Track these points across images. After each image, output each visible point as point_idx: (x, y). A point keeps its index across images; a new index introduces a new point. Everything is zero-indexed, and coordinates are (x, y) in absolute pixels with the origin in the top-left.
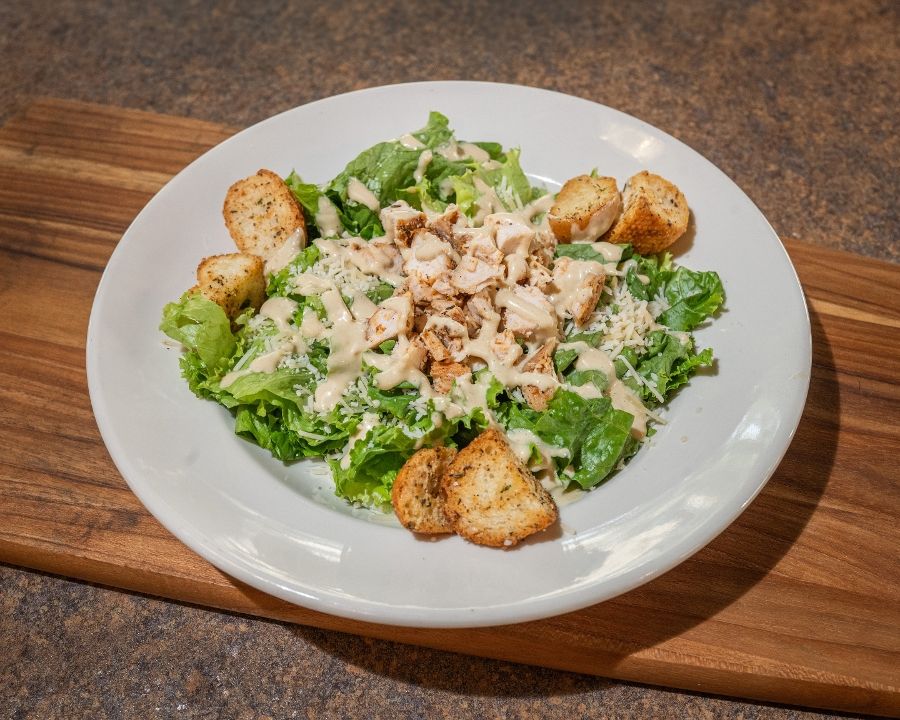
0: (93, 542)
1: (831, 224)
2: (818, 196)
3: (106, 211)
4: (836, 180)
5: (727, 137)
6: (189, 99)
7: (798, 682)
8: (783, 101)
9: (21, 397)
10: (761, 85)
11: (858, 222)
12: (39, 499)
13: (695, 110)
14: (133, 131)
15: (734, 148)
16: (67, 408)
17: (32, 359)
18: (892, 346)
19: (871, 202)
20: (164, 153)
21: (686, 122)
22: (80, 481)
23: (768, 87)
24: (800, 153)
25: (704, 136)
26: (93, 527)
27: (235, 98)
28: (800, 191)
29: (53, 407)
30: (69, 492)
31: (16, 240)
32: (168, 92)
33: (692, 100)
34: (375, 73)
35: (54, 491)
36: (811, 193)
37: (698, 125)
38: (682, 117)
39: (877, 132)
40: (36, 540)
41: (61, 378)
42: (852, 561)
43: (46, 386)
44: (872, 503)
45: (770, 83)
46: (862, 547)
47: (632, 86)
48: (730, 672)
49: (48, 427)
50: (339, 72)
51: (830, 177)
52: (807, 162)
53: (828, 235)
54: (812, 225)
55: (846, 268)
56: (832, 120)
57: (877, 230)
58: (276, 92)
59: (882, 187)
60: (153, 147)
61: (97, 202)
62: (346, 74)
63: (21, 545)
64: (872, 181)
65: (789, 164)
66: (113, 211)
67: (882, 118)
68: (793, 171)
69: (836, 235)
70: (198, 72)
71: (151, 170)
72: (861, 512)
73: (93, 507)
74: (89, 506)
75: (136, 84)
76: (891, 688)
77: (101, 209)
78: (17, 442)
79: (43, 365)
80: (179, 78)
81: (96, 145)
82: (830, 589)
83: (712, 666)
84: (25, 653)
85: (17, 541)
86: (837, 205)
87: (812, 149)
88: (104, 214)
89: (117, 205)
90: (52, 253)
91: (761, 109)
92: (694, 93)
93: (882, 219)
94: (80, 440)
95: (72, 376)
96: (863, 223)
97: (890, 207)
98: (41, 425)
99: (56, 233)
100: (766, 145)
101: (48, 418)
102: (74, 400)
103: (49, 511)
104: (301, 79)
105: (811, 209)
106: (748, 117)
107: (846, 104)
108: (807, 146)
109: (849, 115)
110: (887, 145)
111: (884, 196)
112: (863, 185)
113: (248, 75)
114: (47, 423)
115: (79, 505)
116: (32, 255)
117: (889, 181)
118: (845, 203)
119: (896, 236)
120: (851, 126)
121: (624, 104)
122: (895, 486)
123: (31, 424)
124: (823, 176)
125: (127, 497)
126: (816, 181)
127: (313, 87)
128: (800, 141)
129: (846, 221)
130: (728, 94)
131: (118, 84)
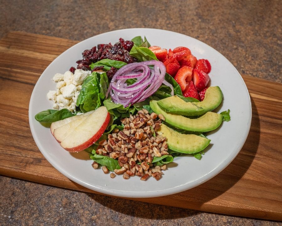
0: (27, 168)
1: (253, 63)
2: (248, 55)
3: (32, 66)
4: (254, 50)
5: (221, 38)
6: (60, 28)
7: (243, 209)
8: (238, 27)
9: (6, 123)
10: (231, 23)
11: (260, 62)
12: (11, 155)
13: (211, 30)
14: (40, 41)
15: (223, 41)
16: (20, 126)
17: (8, 111)
19: (264, 56)
20: (50, 48)
21: (209, 33)
22: (24, 149)
23: (233, 23)
24: (243, 42)
25: (215, 38)
26: (27, 163)
27: (74, 27)
28: (243, 54)
29: (15, 126)
30: (20, 153)
31: (4, 75)
32: (53, 26)
33: (211, 27)
34: (116, 20)
35: (15, 152)
36: (246, 54)
37: (213, 35)
38: (208, 32)
39: (265, 36)
40: (10, 167)
41: (18, 117)
42: (260, 172)
43: (13, 120)
44: (265, 154)
45: (234, 22)
46: (262, 168)
47: (193, 23)
48: (222, 207)
49: (14, 133)
50: (105, 19)
51: (252, 49)
52: (245, 45)
53: (252, 67)
54: (247, 63)
56: (252, 33)
57: (266, 65)
58: (86, 26)
59: (267, 52)
60: (46, 46)
61: (29, 63)
62: (107, 20)
63: (5, 169)
64: (265, 51)
65: (239, 46)
66: (34, 66)
67: (267, 32)
68: (241, 47)
69: (254, 66)
70: (63, 20)
71: (46, 53)
72: (262, 157)
74: (26, 157)
75: (43, 24)
76: (271, 211)
77: (31, 65)
78: (4, 137)
79: (12, 113)
80: (57, 22)
81: (29, 46)
82: (253, 181)
83: (217, 205)
84: (13, 194)
85: (4, 168)
86: (254, 57)
87: (246, 41)
88: (31, 67)
89: (35, 64)
90: (15, 79)
91: (231, 30)
92: (211, 25)
93: (268, 61)
94: (24, 136)
95: (21, 117)
96: (262, 63)
97: (270, 58)
98: (12, 132)
99: (16, 72)
100: (233, 40)
101: (13, 130)
102: (22, 124)
103: (14, 158)
104: (93, 22)
105: (247, 59)
106: (228, 32)
107: (256, 28)
108: (245, 40)
109: (257, 31)
110: (269, 40)
111: (268, 55)
112: (262, 52)
113: (77, 20)
114: (13, 131)
115: (23, 156)
116: (9, 79)
117: (269, 51)
118: (257, 57)
119: (272, 66)
120: (258, 34)
121: (191, 29)
122: (272, 149)
123: (9, 132)
124: (250, 49)
125: (38, 154)
126: (248, 50)
127: (97, 24)
128: (243, 39)
129: (257, 62)
130: (221, 25)
131: (38, 24)
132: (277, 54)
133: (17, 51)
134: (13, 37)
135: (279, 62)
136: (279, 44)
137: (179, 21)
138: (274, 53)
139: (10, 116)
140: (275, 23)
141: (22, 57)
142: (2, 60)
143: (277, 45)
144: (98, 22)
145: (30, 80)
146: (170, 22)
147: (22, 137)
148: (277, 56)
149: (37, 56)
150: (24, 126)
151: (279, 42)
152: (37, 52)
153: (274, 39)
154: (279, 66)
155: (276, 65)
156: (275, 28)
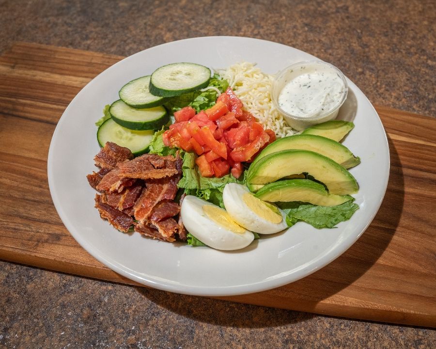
0: (38, 248)
1: (387, 96)
2: (381, 83)
3: (48, 94)
4: (389, 75)
5: (339, 56)
6: (89, 42)
7: (368, 309)
8: (365, 39)
9: (7, 181)
10: (355, 32)
11: (400, 94)
12: (15, 229)
13: (324, 44)
14: (61, 57)
15: (342, 61)
16: (28, 186)
17: (12, 163)
18: (415, 152)
19: (406, 85)
20: (75, 67)
21: (320, 50)
22: (34, 220)
23: (358, 33)
24: (373, 63)
25: (328, 56)
26: (40, 242)
27: (110, 41)
28: (373, 81)
29: (22, 186)
30: (28, 225)
31: (6, 108)
32: (79, 39)
33: (323, 39)
34: (176, 28)
35: (22, 225)
36: (378, 81)
37: (325, 51)
38: (318, 47)
39: (409, 53)
40: (13, 248)
41: (27, 172)
42: (394, 252)
43: (18, 176)
45: (359, 31)
46: (399, 246)
47: (295, 33)
49: (19, 195)
50: (158, 28)
51: (387, 74)
52: (376, 67)
53: (385, 101)
54: (378, 96)
55: (392, 116)
56: (388, 48)
57: (408, 98)
58: (129, 38)
59: (411, 78)
60: (71, 64)
61: (44, 90)
62: (162, 29)
64: (407, 76)
65: (368, 68)
66: (51, 94)
67: (411, 46)
68: (370, 71)
69: (389, 101)
70: (93, 29)
71: (70, 75)
73: (40, 232)
74: (38, 232)
75: (64, 36)
76: (412, 312)
78: (5, 202)
79: (17, 166)
80: (84, 32)
81: (44, 64)
82: (384, 266)
83: (328, 302)
84: (8, 301)
85: (4, 249)
86: (390, 87)
87: (378, 61)
88: (47, 96)
89: (53, 92)
90: (22, 114)
91: (355, 43)
92: (323, 36)
93: (411, 93)
94: (34, 201)
95: (31, 171)
96: (402, 96)
97: (415, 88)
98: (16, 194)
99: (24, 105)
100: (357, 60)
101: (19, 191)
102: (32, 182)
103: (19, 234)
104: (141, 32)
105: (378, 89)
106: (349, 47)
107: (395, 40)
108: (376, 60)
109: (396, 45)
110: (414, 59)
111: (412, 83)
112: (402, 78)
113: (116, 30)
114: (19, 194)
115: (33, 231)
116: (13, 115)
117: (414, 76)
118: (394, 86)
119: (417, 101)
120: (397, 50)
121: (291, 42)
122: (414, 217)
123: (12, 194)
124: (383, 74)
125: (56, 227)
126: (380, 76)
127: (146, 35)
128: (373, 58)
129: (394, 94)
130: (340, 36)
131: (55, 36)
132: (426, 81)
133: (26, 72)
134: (19, 52)
135: (429, 94)
136: (430, 66)
137: (273, 31)
138: (422, 80)
139: (14, 171)
140: (425, 32)
141: (33, 80)
142: (3, 86)
143: (427, 67)
144: (148, 33)
145: (45, 115)
146: (259, 32)
147: (31, 202)
148: (425, 85)
149: (56, 80)
150: (36, 186)
151: (429, 62)
152: (56, 73)
153: (422, 57)
154: (429, 99)
155: (424, 98)
156: (425, 40)
